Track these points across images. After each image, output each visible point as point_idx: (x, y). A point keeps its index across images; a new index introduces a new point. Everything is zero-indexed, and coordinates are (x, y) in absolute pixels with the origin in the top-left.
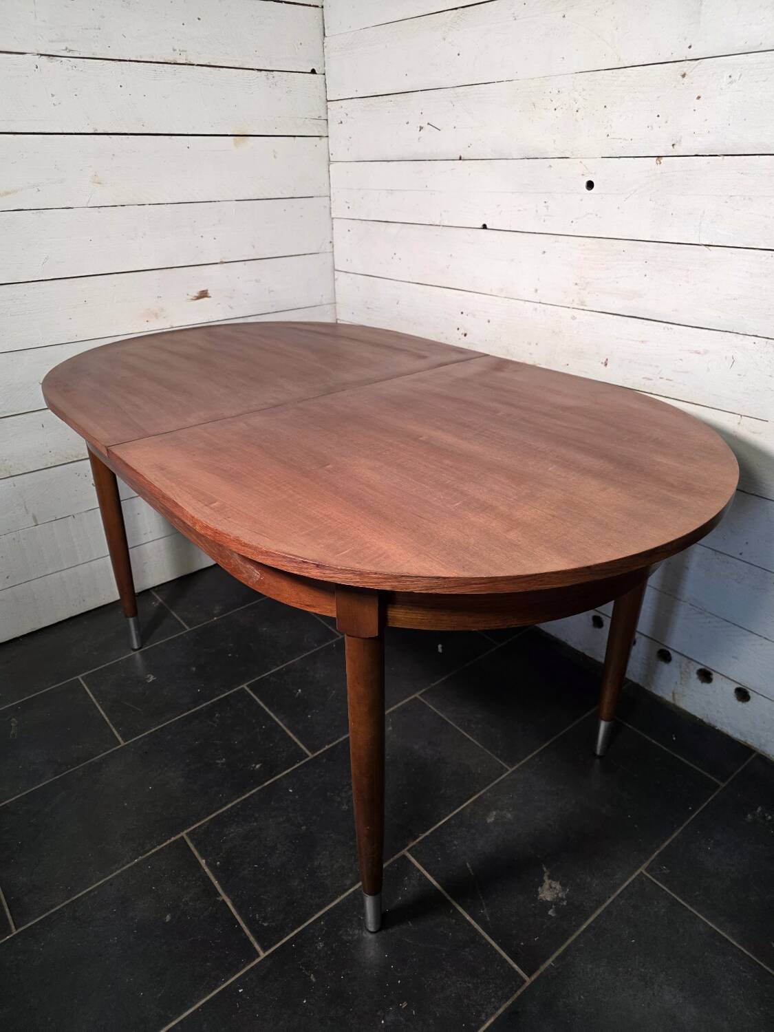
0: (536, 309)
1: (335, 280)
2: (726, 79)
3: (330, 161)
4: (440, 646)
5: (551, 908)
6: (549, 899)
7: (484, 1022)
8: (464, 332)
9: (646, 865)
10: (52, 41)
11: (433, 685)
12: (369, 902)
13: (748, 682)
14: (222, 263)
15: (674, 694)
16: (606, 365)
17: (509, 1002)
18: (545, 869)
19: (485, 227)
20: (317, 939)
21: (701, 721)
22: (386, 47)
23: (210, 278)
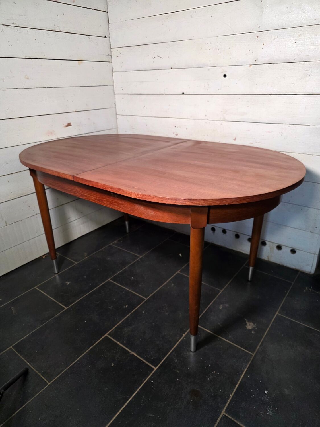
0: (206, 123)
1: (117, 119)
2: (273, 38)
3: (113, 71)
4: (180, 254)
5: (252, 331)
6: (250, 328)
7: (244, 371)
8: (176, 134)
9: (278, 311)
10: (8, 20)
11: (183, 268)
12: (193, 338)
13: (295, 246)
14: (76, 112)
15: (268, 257)
16: (235, 140)
17: (250, 363)
18: (246, 319)
19: (183, 93)
20: (174, 358)
21: (279, 265)
22: (137, 27)
23: (71, 118)
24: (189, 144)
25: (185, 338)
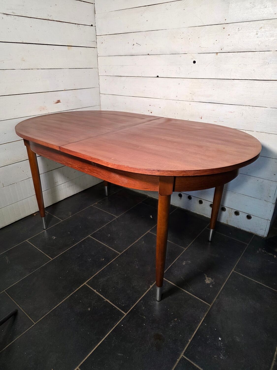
0: (177, 102)
1: (100, 97)
2: (237, 30)
3: (98, 56)
4: (151, 216)
5: (210, 285)
6: (209, 283)
7: (201, 319)
8: (151, 112)
9: (234, 269)
10: (8, 9)
11: (153, 228)
12: (158, 290)
13: (250, 213)
14: (64, 90)
15: (227, 221)
16: (202, 118)
17: (207, 312)
18: (205, 275)
19: (158, 77)
20: (142, 306)
21: (236, 228)
22: (120, 18)
23: (61, 96)
24: (161, 121)
25: (152, 289)
